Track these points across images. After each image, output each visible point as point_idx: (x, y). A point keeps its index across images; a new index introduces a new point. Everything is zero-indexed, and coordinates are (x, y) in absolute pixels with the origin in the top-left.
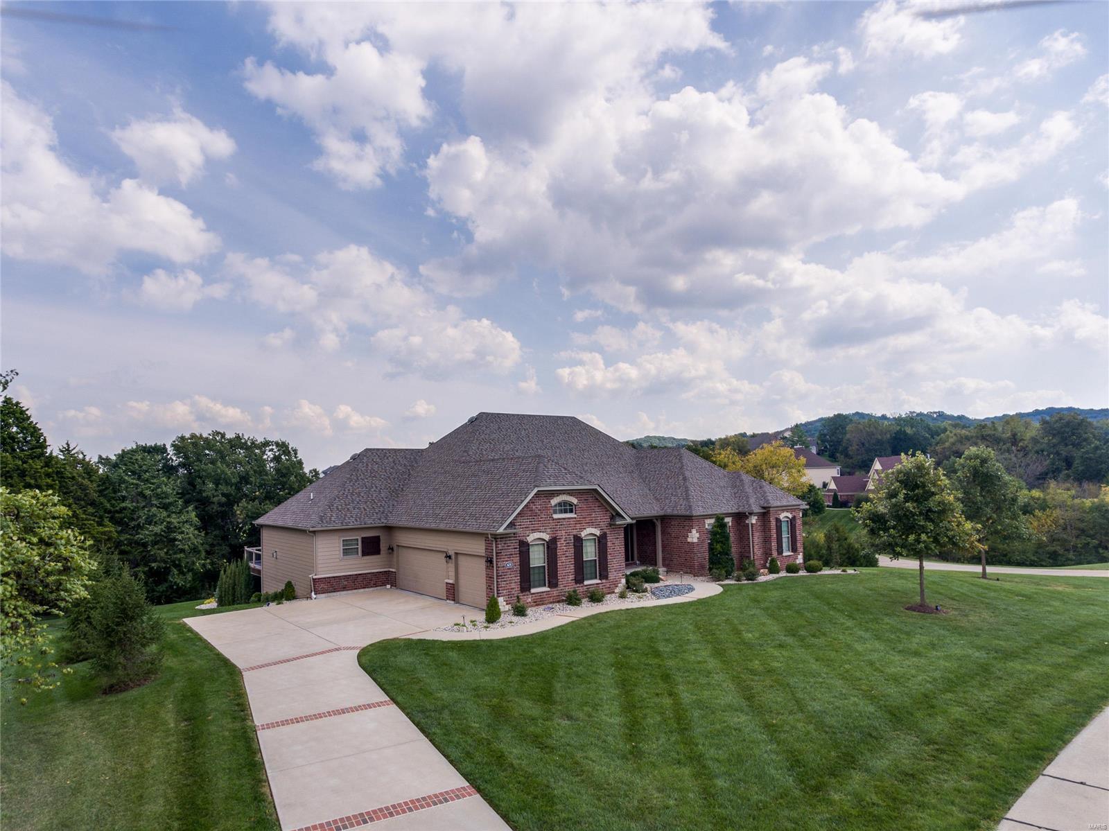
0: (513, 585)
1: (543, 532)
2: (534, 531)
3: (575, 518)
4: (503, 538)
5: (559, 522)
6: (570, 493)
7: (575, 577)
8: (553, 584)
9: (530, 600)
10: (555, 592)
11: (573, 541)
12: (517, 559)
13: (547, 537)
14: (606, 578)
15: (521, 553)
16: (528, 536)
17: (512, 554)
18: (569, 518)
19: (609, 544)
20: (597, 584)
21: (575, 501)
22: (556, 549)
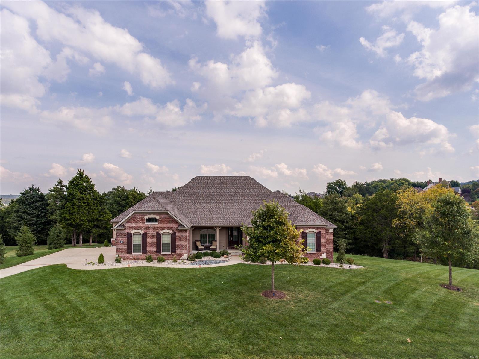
0: (123, 250)
1: (140, 230)
2: (135, 229)
3: (158, 225)
4: (119, 231)
5: (149, 226)
6: (155, 214)
7: (156, 250)
8: (144, 251)
9: (132, 257)
10: (145, 255)
11: (156, 235)
12: (126, 240)
13: (142, 232)
14: (175, 252)
15: (128, 238)
16: (132, 231)
17: (123, 238)
18: (154, 225)
19: (177, 237)
20: (169, 254)
21: (158, 217)
22: (146, 237)
